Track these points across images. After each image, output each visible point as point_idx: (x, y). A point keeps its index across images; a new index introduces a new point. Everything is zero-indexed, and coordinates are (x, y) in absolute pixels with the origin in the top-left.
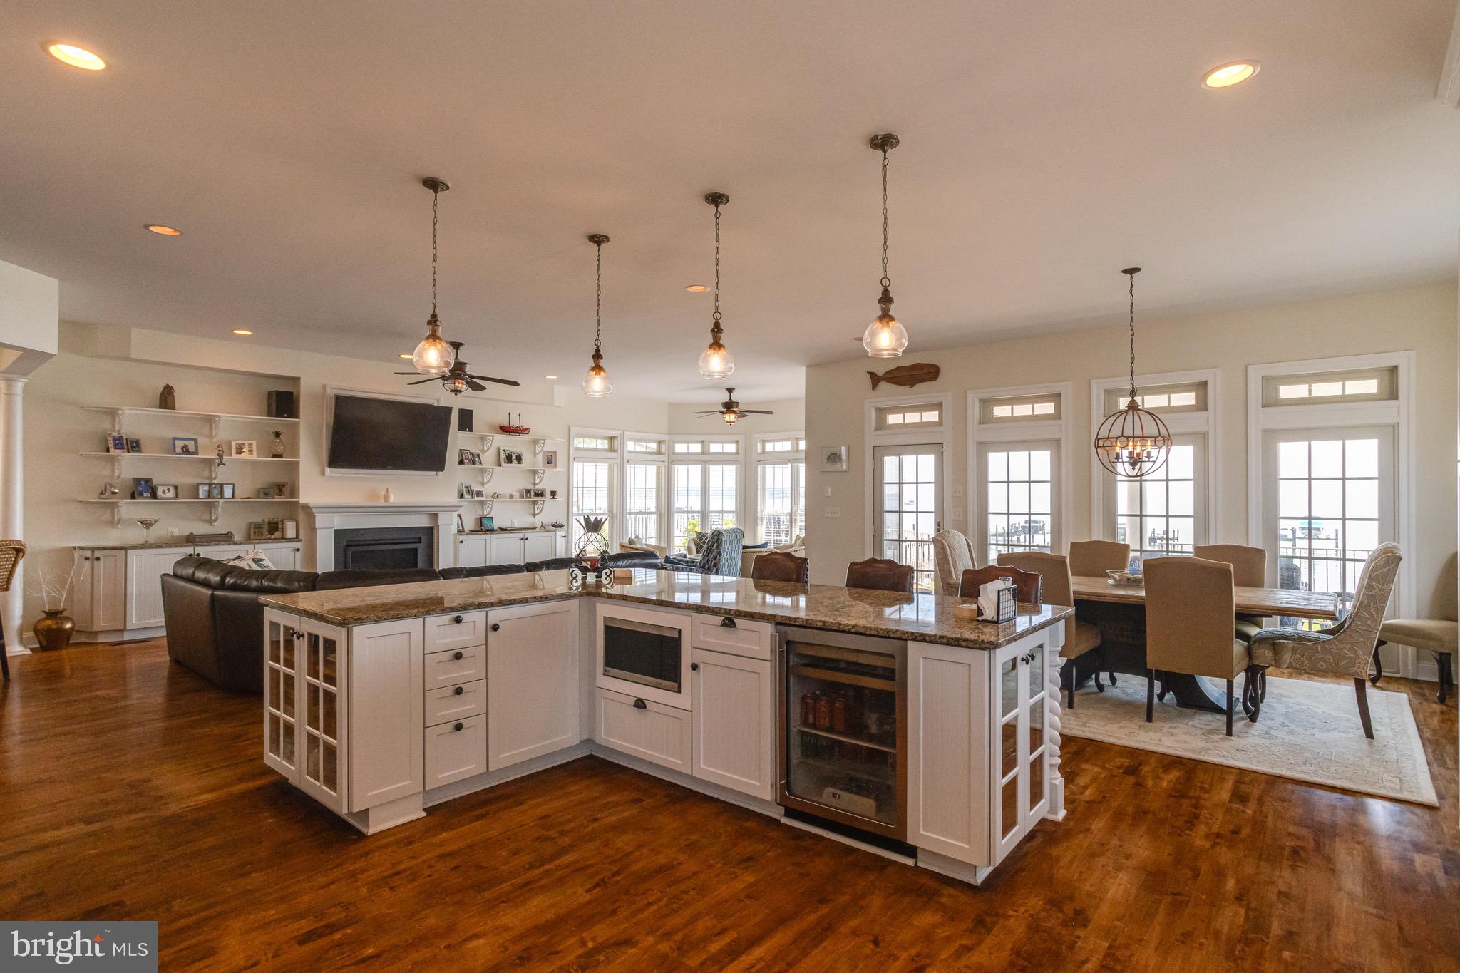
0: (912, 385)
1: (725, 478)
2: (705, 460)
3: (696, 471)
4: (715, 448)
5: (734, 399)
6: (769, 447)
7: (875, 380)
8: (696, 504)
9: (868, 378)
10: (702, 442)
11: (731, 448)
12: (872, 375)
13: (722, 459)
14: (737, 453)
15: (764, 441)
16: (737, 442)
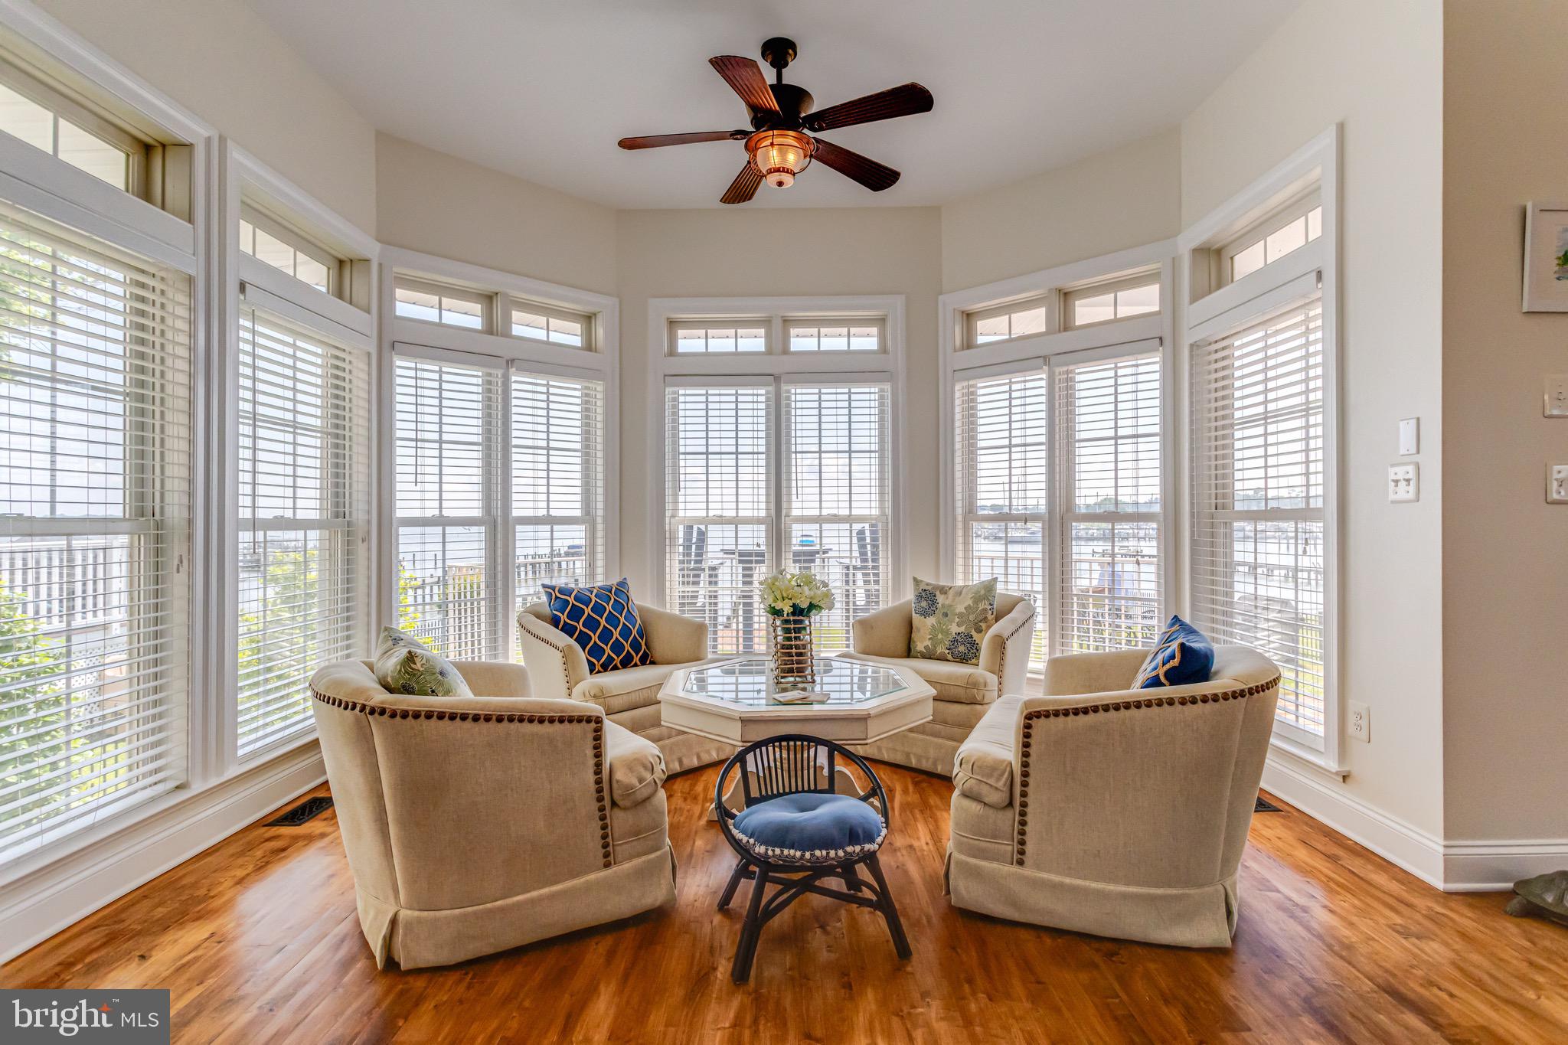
1: (555, 418)
2: (495, 356)
4: (526, 327)
6: (689, 343)
8: (465, 499)
10: (489, 299)
11: (568, 335)
13: (546, 362)
14: (589, 350)
15: (673, 324)
16: (588, 319)
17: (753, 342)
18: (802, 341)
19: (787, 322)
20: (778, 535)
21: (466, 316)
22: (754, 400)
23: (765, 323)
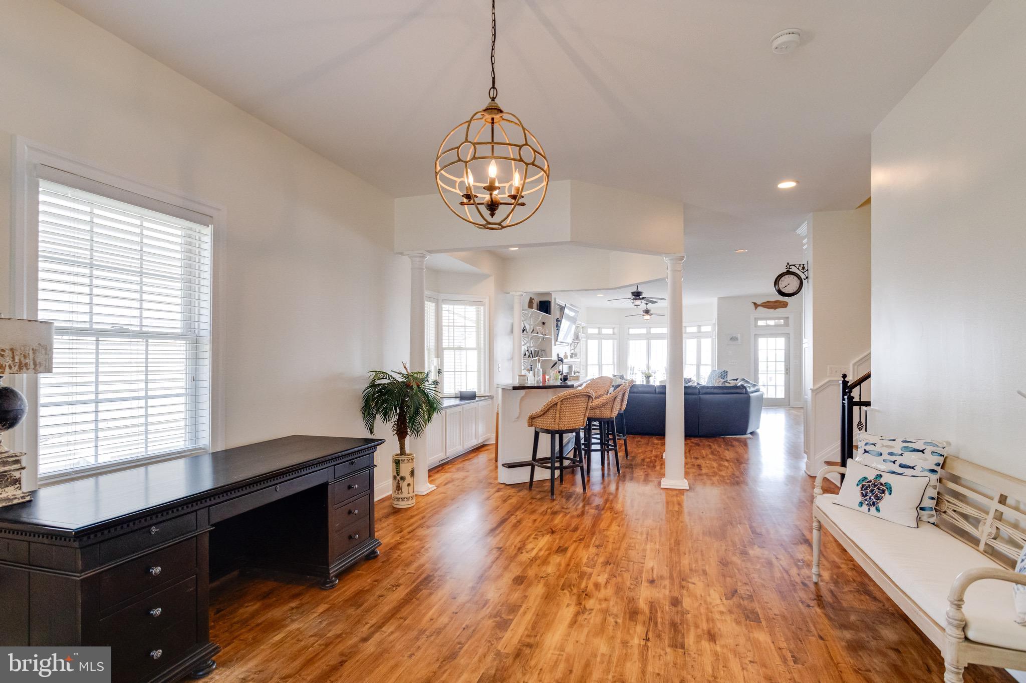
0: (775, 309)
1: (609, 347)
2: (600, 337)
3: (596, 342)
4: (605, 331)
5: (649, 308)
6: (632, 331)
7: (756, 305)
9: (753, 305)
10: (599, 328)
11: (610, 331)
12: (755, 304)
13: (607, 337)
14: (614, 334)
15: (629, 328)
16: (614, 328)
17: (644, 331)
18: (653, 331)
19: (650, 328)
20: (648, 368)
21: (595, 331)
22: (644, 342)
23: (646, 328)
